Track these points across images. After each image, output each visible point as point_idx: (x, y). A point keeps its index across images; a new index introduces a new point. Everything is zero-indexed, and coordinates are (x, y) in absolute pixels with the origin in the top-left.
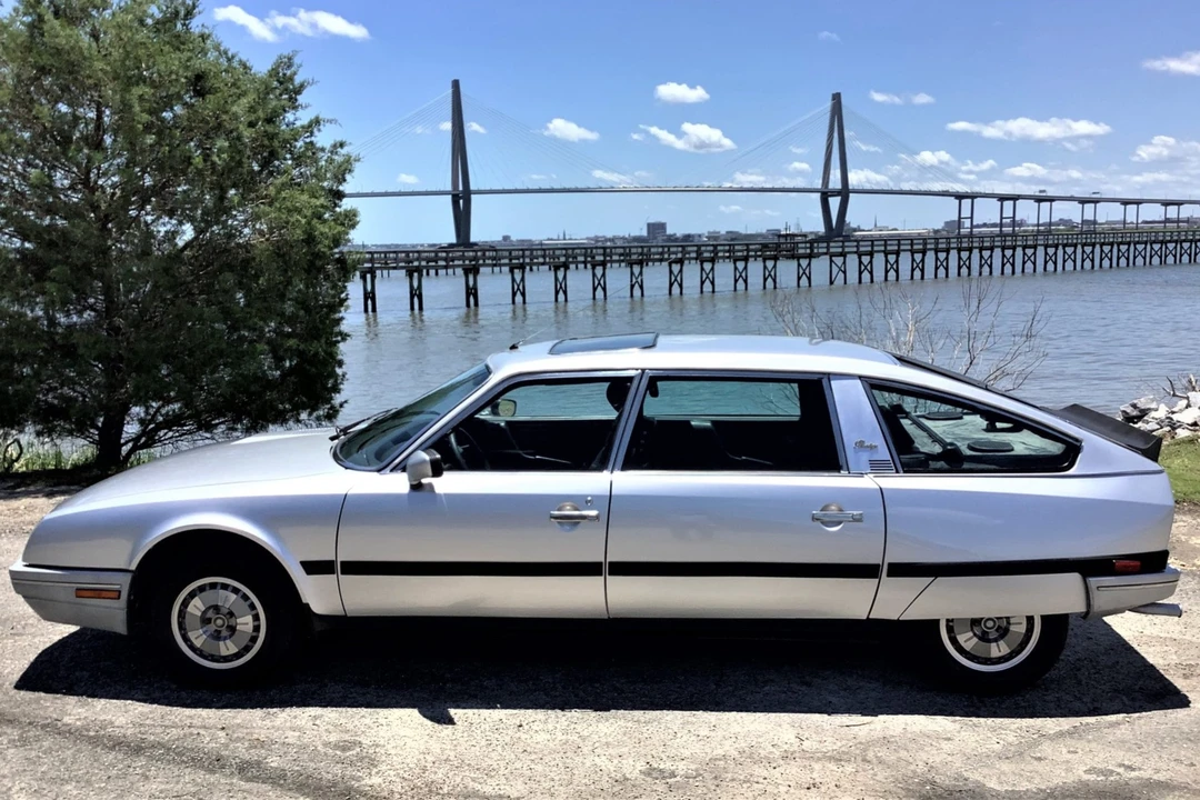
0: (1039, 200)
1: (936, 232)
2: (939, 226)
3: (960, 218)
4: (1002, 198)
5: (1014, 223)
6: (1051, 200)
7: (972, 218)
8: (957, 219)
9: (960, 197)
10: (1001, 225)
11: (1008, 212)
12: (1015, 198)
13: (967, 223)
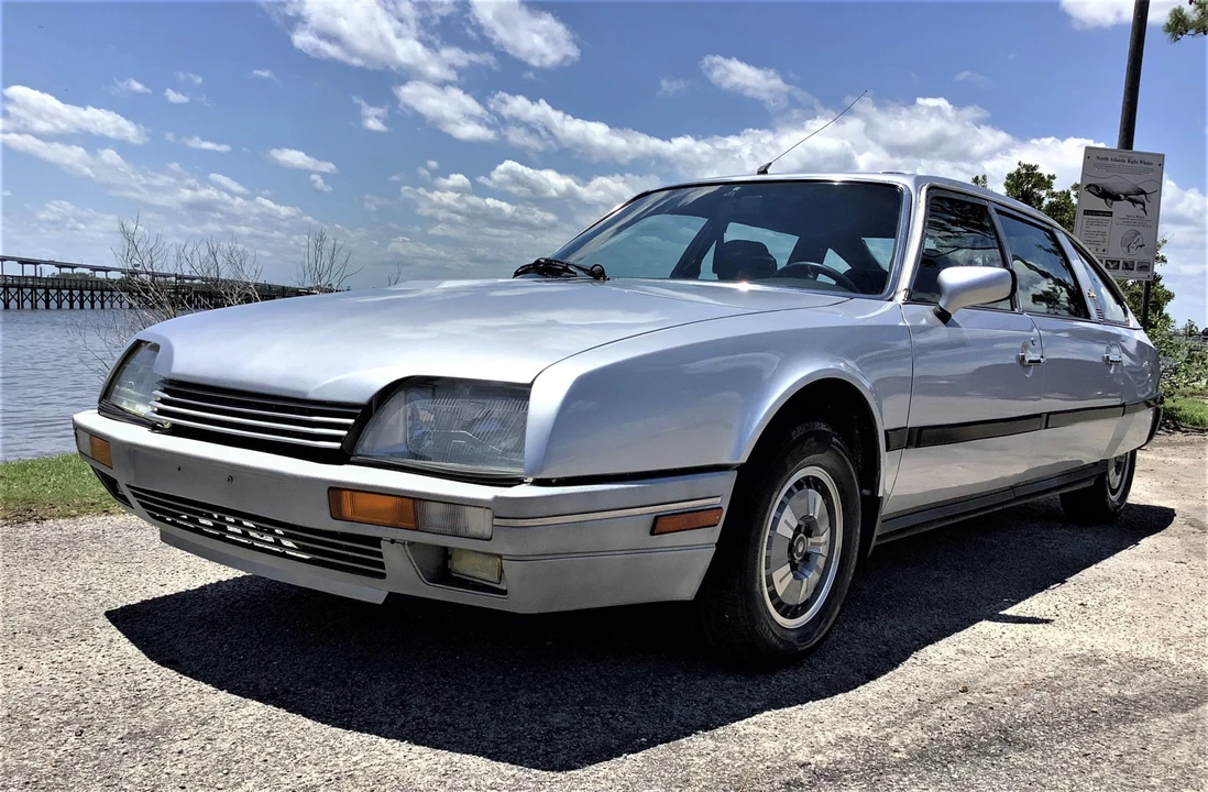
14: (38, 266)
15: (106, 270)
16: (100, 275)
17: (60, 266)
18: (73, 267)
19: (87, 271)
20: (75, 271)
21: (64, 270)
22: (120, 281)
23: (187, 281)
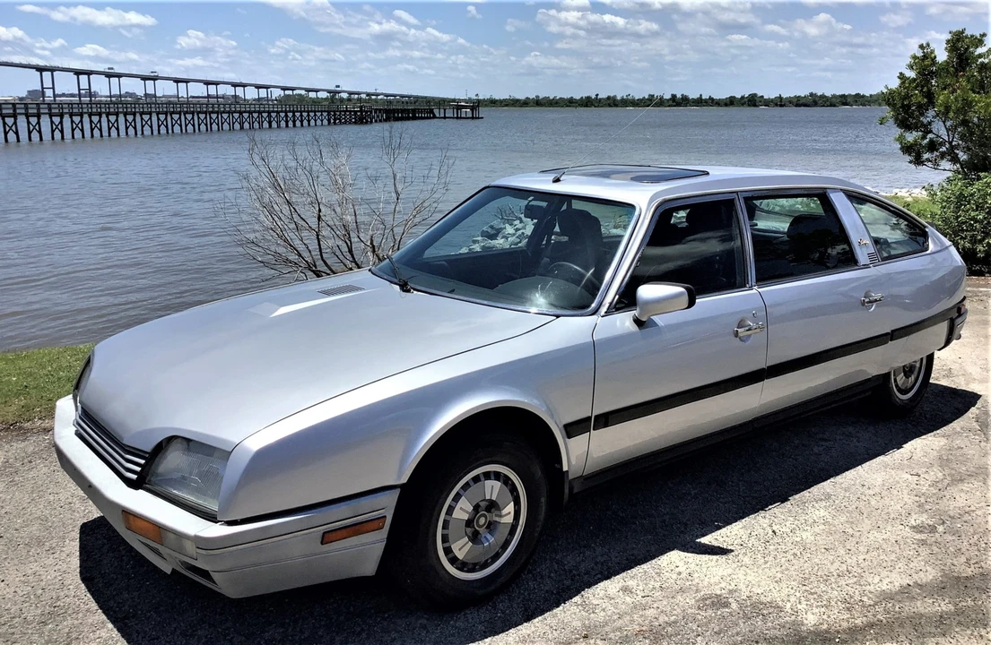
0: (109, 76)
1: (21, 99)
2: (24, 94)
3: (43, 88)
4: (78, 73)
5: (90, 94)
6: (119, 76)
7: (53, 88)
8: (39, 88)
9: (41, 69)
10: (80, 95)
11: (84, 85)
12: (89, 73)
13: (49, 93)
14: (269, 90)
15: (317, 91)
16: (312, 95)
17: (284, 89)
18: (293, 89)
19: (303, 92)
20: (295, 92)
21: (288, 92)
22: (326, 99)
23: (373, 97)
